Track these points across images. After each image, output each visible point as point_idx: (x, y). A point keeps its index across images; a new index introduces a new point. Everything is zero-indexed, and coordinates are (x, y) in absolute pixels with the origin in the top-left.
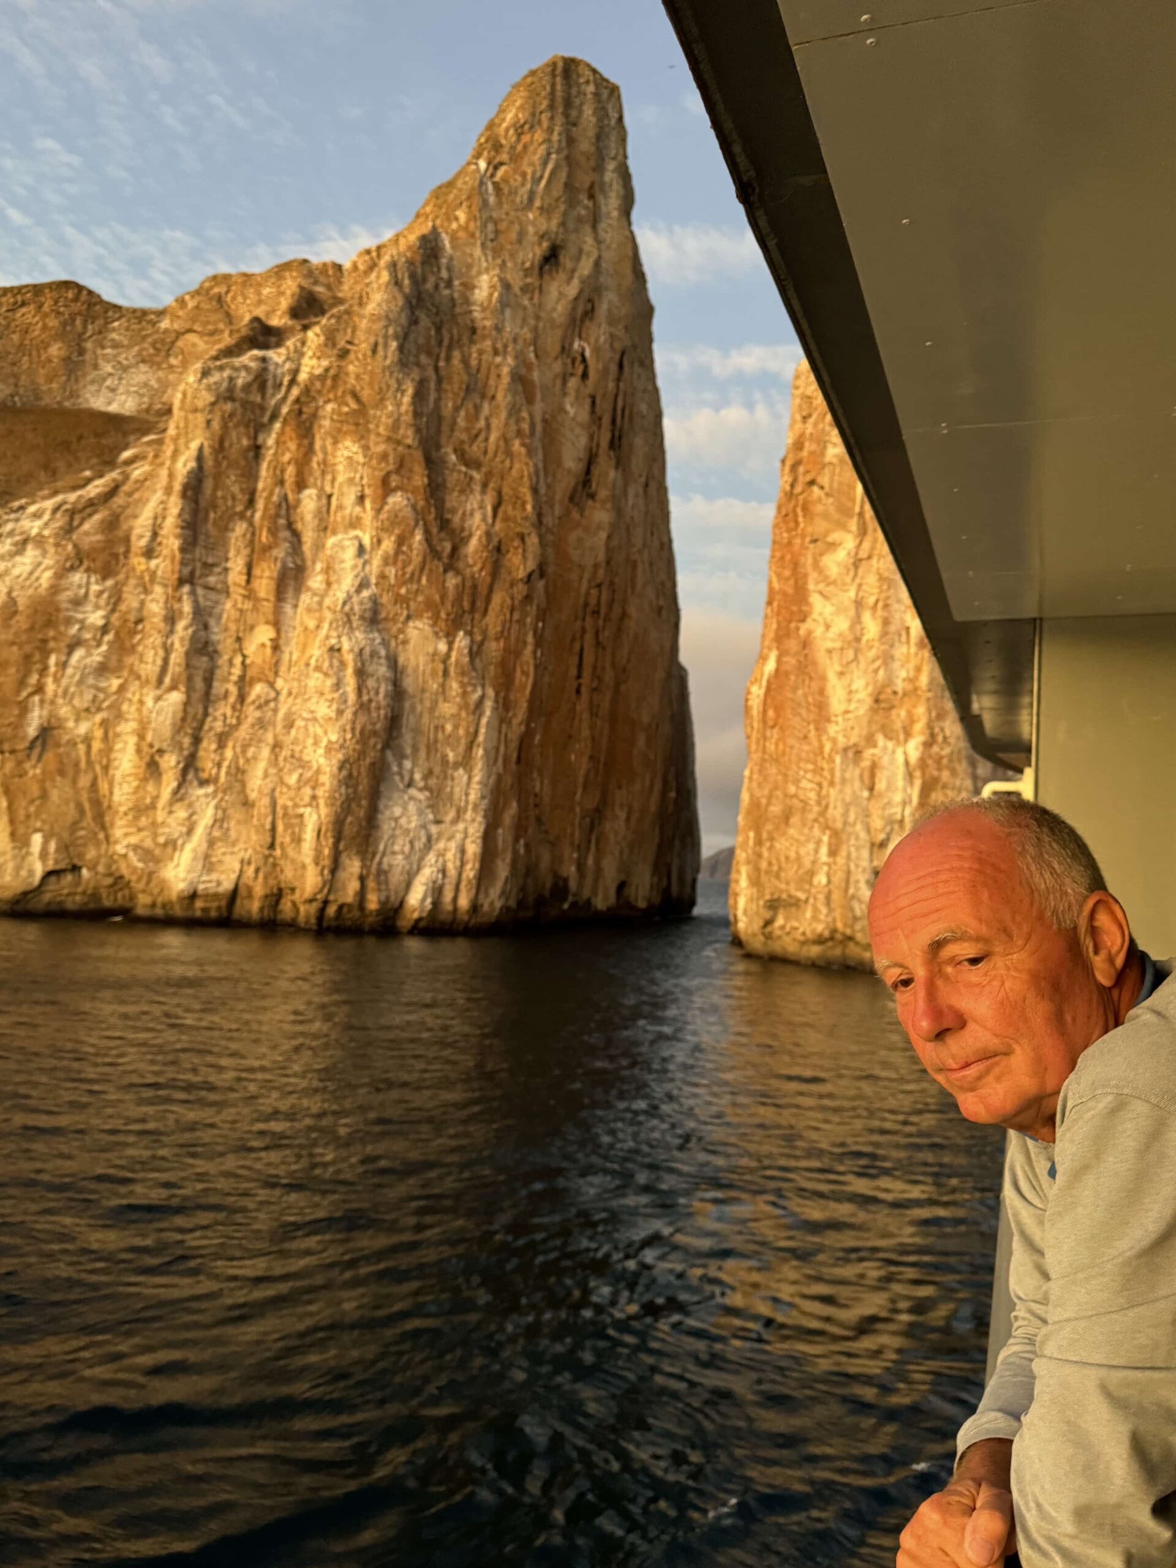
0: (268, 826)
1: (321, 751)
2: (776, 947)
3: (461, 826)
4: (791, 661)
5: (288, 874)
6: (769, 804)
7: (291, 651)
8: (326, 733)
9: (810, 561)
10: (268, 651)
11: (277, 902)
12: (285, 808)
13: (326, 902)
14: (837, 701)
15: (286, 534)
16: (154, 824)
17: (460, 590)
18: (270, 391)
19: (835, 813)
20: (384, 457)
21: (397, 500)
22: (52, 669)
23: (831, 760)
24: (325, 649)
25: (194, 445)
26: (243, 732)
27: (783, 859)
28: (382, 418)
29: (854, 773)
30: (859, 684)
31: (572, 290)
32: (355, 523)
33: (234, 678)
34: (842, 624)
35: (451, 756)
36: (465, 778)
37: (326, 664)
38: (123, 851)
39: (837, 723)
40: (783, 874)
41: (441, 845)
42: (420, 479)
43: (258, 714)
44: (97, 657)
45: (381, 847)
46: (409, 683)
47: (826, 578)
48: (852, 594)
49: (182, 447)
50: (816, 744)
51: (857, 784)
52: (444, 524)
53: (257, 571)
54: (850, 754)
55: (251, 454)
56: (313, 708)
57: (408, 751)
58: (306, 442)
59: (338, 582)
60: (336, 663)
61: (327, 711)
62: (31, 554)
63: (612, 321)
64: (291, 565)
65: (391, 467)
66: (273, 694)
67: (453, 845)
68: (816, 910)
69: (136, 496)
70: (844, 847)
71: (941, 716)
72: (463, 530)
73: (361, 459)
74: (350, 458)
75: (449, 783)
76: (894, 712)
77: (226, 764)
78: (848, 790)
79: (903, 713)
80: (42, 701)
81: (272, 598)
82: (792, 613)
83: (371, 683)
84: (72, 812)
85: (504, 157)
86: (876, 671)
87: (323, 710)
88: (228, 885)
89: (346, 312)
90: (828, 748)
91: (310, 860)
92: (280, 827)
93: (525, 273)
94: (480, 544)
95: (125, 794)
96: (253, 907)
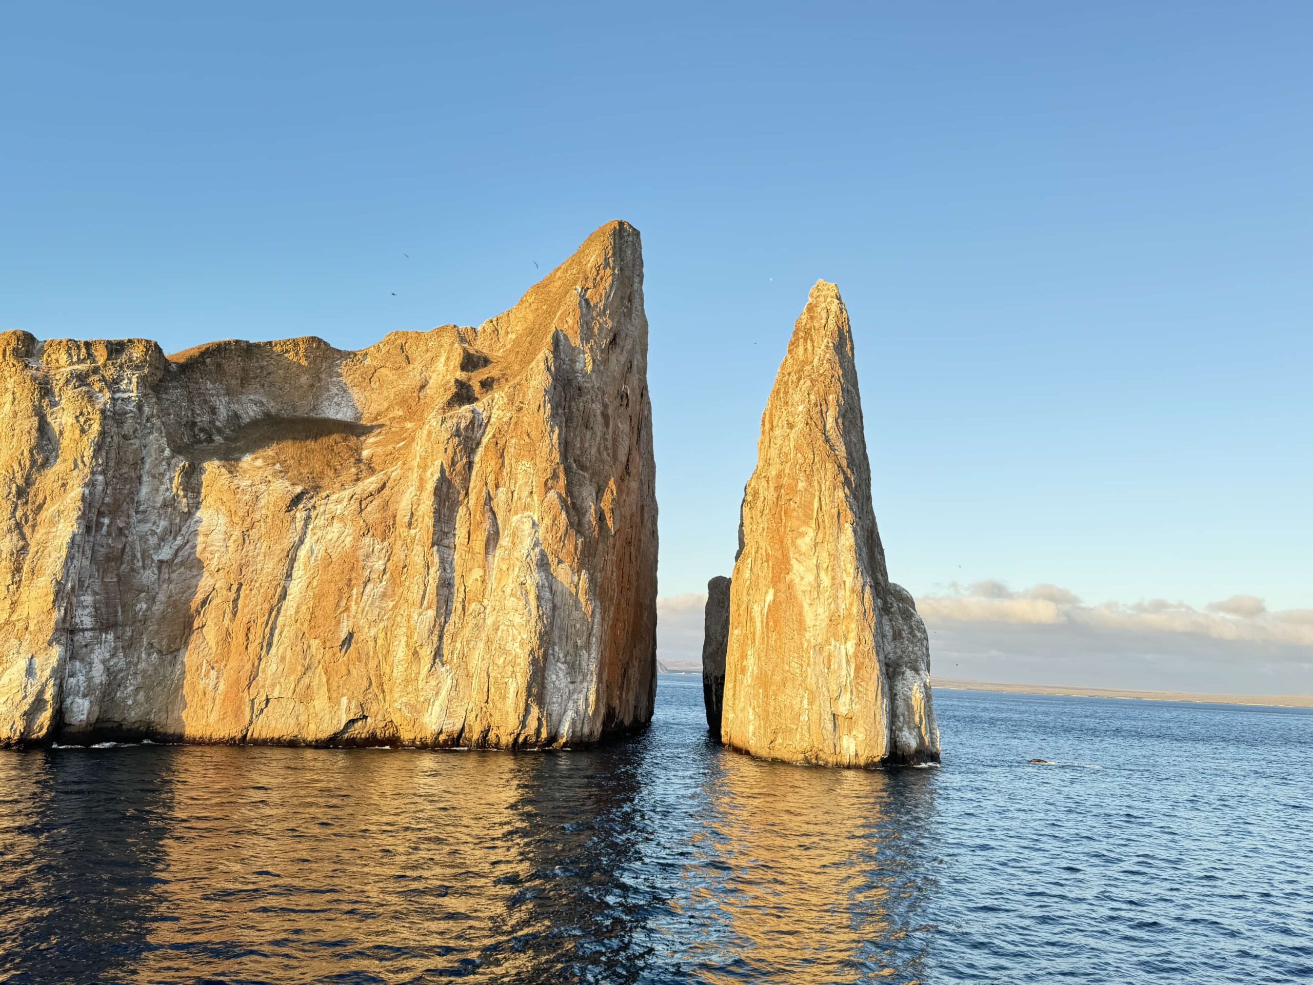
0: (484, 689)
1: (517, 645)
2: (778, 755)
3: (585, 684)
4: (782, 596)
5: (496, 719)
6: (772, 675)
7: (492, 582)
8: (520, 633)
9: (790, 541)
10: (479, 583)
11: (487, 736)
12: (496, 679)
13: (519, 735)
14: (809, 620)
15: (490, 514)
16: (417, 690)
17: (584, 544)
18: (476, 429)
19: (811, 681)
20: (545, 470)
21: (552, 494)
22: (354, 597)
23: (807, 651)
24: (516, 583)
25: (438, 463)
26: (466, 632)
27: (783, 706)
28: (543, 448)
29: (819, 659)
30: (820, 611)
31: (623, 359)
32: (526, 507)
33: (460, 600)
34: (810, 578)
35: (579, 642)
36: (587, 655)
37: (519, 593)
38: (399, 707)
39: (810, 632)
40: (783, 715)
41: (575, 696)
42: (562, 481)
43: (474, 621)
44: (380, 589)
45: (548, 699)
46: (558, 600)
47: (800, 551)
48: (815, 561)
49: (430, 464)
50: (798, 642)
51: (822, 665)
52: (574, 504)
53: (473, 536)
54: (817, 649)
55: (467, 466)
56: (510, 619)
58: (500, 461)
59: (521, 543)
60: (524, 592)
61: (520, 621)
62: (337, 526)
64: (492, 533)
65: (549, 476)
66: (482, 609)
67: (582, 696)
68: (802, 735)
69: (396, 489)
70: (817, 700)
71: (863, 630)
72: (582, 508)
73: (532, 472)
74: (525, 470)
75: (578, 659)
76: (839, 626)
77: (457, 652)
78: (817, 668)
79: (844, 628)
80: (348, 616)
81: (482, 552)
82: (781, 569)
83: (543, 602)
84: (366, 683)
85: (590, 284)
86: (829, 604)
87: (517, 620)
88: (458, 726)
89: (519, 384)
90: (805, 645)
91: (511, 710)
92: (492, 690)
93: (602, 351)
94: (591, 516)
95: (399, 673)
96: (473, 738)
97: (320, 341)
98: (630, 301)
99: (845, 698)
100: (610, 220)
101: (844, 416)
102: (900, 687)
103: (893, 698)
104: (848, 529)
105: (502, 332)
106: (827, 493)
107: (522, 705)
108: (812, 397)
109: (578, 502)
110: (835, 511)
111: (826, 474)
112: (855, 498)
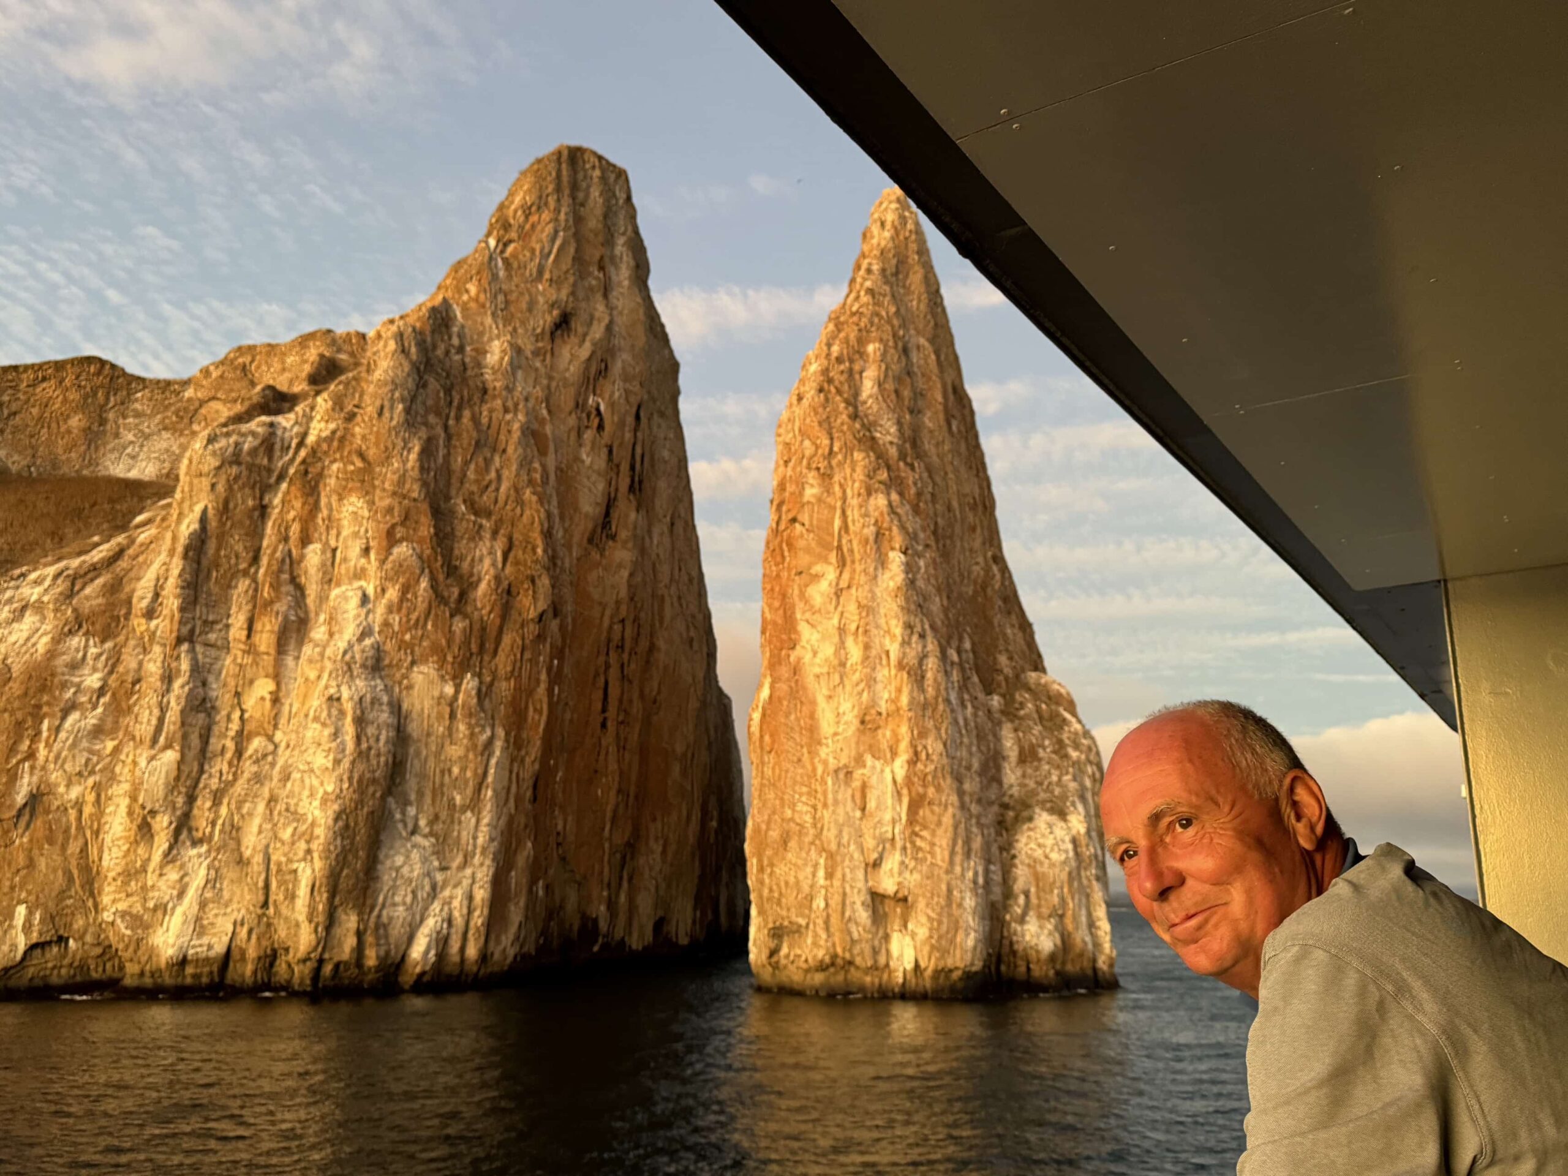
0: (261, 884)
1: (316, 803)
2: (783, 977)
3: (468, 871)
4: (783, 687)
5: (282, 932)
6: (768, 829)
7: (292, 703)
8: (322, 784)
9: (796, 592)
10: (268, 704)
11: (272, 965)
12: (279, 864)
13: (321, 961)
14: (827, 724)
15: (290, 588)
16: (144, 888)
17: (468, 633)
18: (277, 453)
19: (830, 834)
20: (390, 510)
21: (402, 550)
22: (45, 734)
23: (824, 782)
24: (324, 699)
25: (198, 509)
26: (239, 788)
27: (782, 884)
28: (388, 475)
29: (845, 794)
30: (846, 706)
31: (585, 352)
32: (360, 574)
33: (232, 733)
34: (828, 651)
35: (458, 799)
36: (473, 821)
37: (324, 714)
38: (110, 919)
39: (827, 746)
40: (784, 900)
41: (447, 893)
42: (426, 529)
43: (255, 768)
44: (92, 720)
45: (381, 899)
46: (414, 728)
47: (812, 607)
48: (835, 621)
49: (186, 511)
50: (809, 767)
51: (850, 804)
52: (452, 570)
53: (258, 626)
54: (841, 775)
55: (256, 514)
56: (309, 759)
57: (413, 797)
58: (311, 500)
59: (341, 632)
60: (334, 712)
61: (324, 761)
62: (30, 620)
63: (626, 378)
64: (293, 618)
65: (397, 519)
66: (271, 747)
67: (459, 892)
68: (816, 935)
69: (141, 559)
70: (839, 869)
71: (923, 735)
72: (471, 575)
73: (366, 514)
74: (355, 513)
75: (456, 827)
76: (880, 732)
77: (220, 822)
78: (841, 810)
79: (888, 733)
80: (32, 768)
81: (272, 651)
82: (782, 641)
83: (371, 730)
84: (60, 879)
85: (513, 235)
86: (860, 694)
87: (320, 760)
88: (219, 948)
89: (355, 378)
90: (820, 771)
91: (304, 917)
92: (273, 885)
93: (536, 339)
94: (486, 589)
95: (115, 858)
96: (246, 971)
99: (892, 862)
102: (1022, 843)
103: (1001, 862)
104: (896, 559)
106: (855, 502)
107: (322, 908)
108: (835, 348)
110: (870, 531)
111: (853, 470)
112: (916, 510)
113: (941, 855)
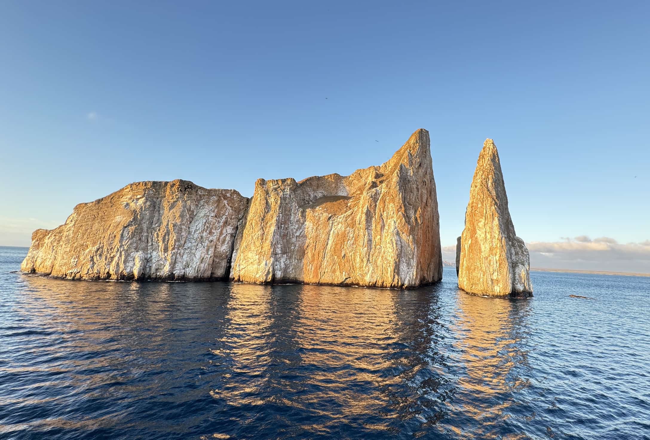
1: (390, 258)
2: (473, 292)
3: (412, 269)
4: (474, 242)
5: (385, 279)
7: (383, 239)
8: (391, 254)
9: (476, 224)
10: (379, 240)
11: (383, 284)
12: (385, 267)
13: (392, 284)
14: (483, 249)
15: (381, 220)
17: (411, 227)
18: (377, 195)
19: (484, 269)
20: (398, 206)
21: (400, 213)
22: (345, 244)
24: (389, 240)
25: (366, 206)
26: (376, 254)
28: (397, 200)
29: (486, 262)
30: (487, 246)
31: (423, 170)
32: (393, 217)
33: (374, 245)
34: (483, 235)
35: (410, 257)
36: (413, 261)
37: (390, 243)
38: (358, 275)
40: (474, 279)
41: (409, 273)
42: (403, 209)
44: (352, 242)
45: (401, 274)
46: (403, 244)
47: (479, 227)
48: (485, 230)
49: (364, 206)
50: (479, 256)
52: (407, 216)
53: (377, 226)
54: (486, 258)
55: (375, 206)
58: (384, 204)
59: (391, 228)
60: (392, 242)
63: (429, 174)
64: (383, 225)
66: (381, 248)
67: (411, 273)
68: (481, 285)
69: (356, 214)
70: (485, 275)
71: (502, 252)
72: (410, 217)
74: (392, 206)
75: (410, 262)
76: (493, 251)
78: (486, 264)
79: (495, 251)
82: (473, 233)
83: (398, 245)
84: (349, 268)
85: (412, 149)
86: (490, 244)
87: (390, 250)
88: (375, 281)
89: (389, 181)
90: (482, 257)
91: (389, 276)
92: (384, 271)
93: (416, 169)
94: (413, 219)
95: (358, 265)
96: (379, 284)
97: (337, 174)
98: (425, 153)
99: (496, 274)
100: (418, 129)
101: (495, 182)
102: (517, 270)
103: (514, 274)
104: (496, 219)
105: (387, 166)
106: (488, 208)
107: (392, 275)
108: (483, 177)
109: (409, 215)
110: (491, 213)
112: (499, 209)
113: (505, 273)
